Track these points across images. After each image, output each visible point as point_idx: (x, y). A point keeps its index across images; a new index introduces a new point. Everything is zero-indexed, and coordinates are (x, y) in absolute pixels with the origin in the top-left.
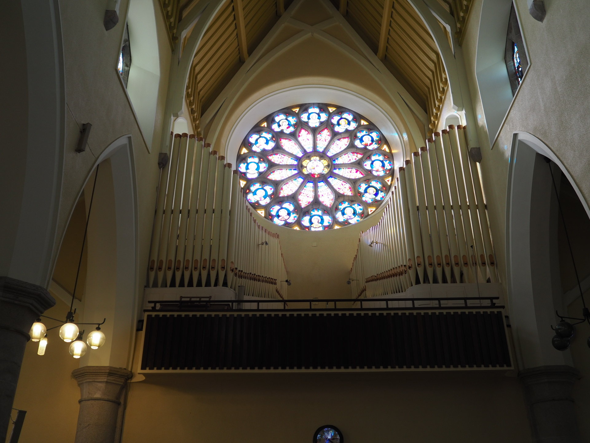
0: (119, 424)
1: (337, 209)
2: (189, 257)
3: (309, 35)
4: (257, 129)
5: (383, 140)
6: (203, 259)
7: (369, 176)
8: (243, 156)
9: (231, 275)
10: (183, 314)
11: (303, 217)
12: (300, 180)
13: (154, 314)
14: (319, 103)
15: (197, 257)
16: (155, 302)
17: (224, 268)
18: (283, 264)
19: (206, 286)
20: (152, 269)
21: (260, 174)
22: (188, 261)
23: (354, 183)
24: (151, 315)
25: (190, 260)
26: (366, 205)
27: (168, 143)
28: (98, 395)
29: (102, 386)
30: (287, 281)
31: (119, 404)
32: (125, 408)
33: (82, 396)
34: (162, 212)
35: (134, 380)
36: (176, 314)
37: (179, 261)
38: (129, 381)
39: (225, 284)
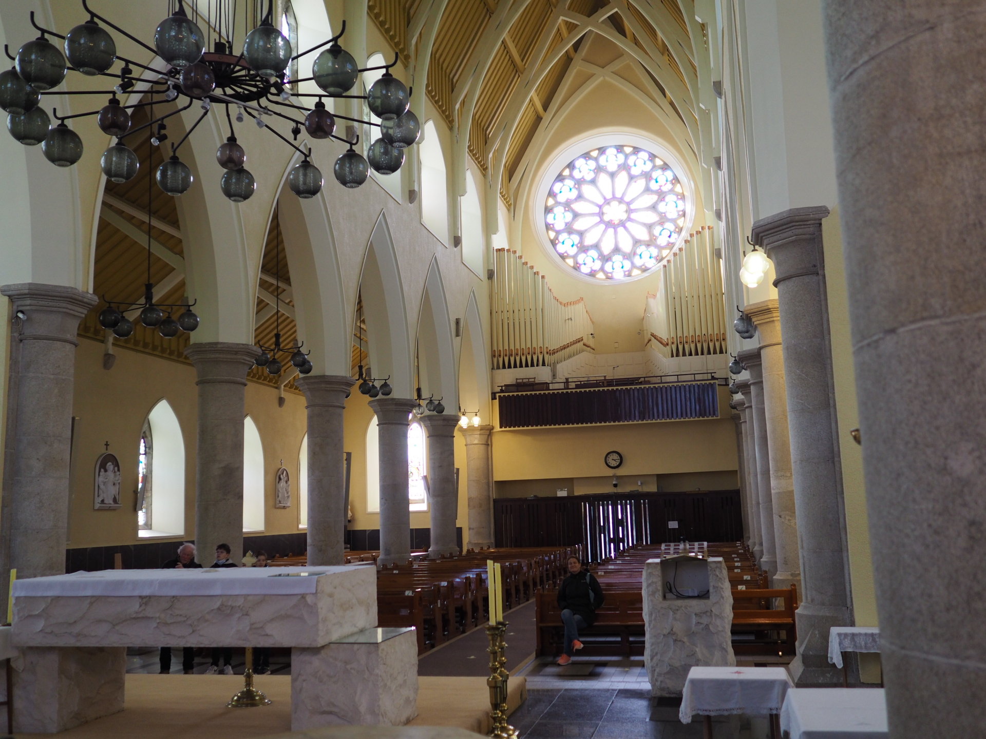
0: (490, 457)
1: (635, 254)
2: (518, 346)
3: (602, 78)
4: (560, 178)
5: (676, 180)
6: (527, 347)
7: (663, 219)
8: (550, 208)
9: (546, 357)
10: (520, 394)
11: (605, 264)
12: (602, 226)
13: (502, 394)
14: (616, 146)
15: (523, 346)
16: (502, 387)
17: (541, 353)
18: (588, 318)
19: (531, 366)
20: (495, 356)
21: (567, 224)
22: (517, 349)
23: (650, 227)
24: (501, 396)
25: (519, 348)
26: (661, 248)
27: (492, 261)
28: (476, 442)
29: (478, 436)
30: (592, 334)
31: (488, 445)
32: (492, 447)
33: (466, 442)
34: (495, 312)
35: (494, 431)
36: (515, 394)
37: (512, 350)
38: (492, 431)
39: (544, 364)
